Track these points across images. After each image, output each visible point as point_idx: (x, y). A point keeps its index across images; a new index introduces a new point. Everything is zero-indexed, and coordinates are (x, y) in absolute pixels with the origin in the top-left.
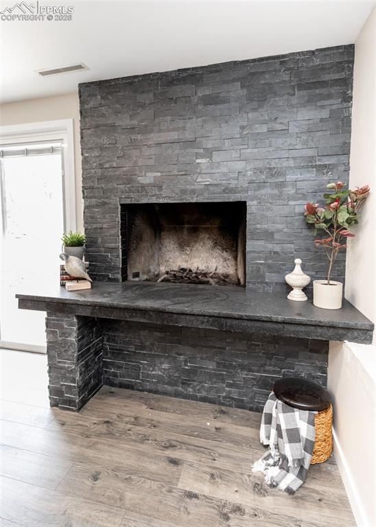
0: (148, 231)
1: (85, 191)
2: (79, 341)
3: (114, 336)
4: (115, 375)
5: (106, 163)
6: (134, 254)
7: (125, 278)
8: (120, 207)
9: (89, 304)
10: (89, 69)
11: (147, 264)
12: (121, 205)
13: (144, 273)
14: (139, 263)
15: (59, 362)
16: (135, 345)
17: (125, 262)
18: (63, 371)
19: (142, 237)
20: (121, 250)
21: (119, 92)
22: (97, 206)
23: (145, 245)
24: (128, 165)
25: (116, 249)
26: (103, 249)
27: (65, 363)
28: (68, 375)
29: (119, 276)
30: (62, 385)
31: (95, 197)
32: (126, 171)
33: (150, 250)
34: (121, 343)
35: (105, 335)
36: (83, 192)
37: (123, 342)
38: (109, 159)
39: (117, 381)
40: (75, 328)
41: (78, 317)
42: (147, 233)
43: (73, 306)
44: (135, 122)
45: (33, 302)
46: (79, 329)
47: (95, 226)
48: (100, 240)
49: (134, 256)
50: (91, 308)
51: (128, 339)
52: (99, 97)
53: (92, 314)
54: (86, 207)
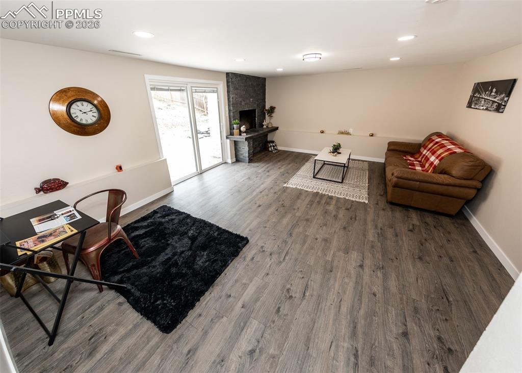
5: (236, 99)
8: (239, 112)
32: (240, 101)
52: (235, 78)
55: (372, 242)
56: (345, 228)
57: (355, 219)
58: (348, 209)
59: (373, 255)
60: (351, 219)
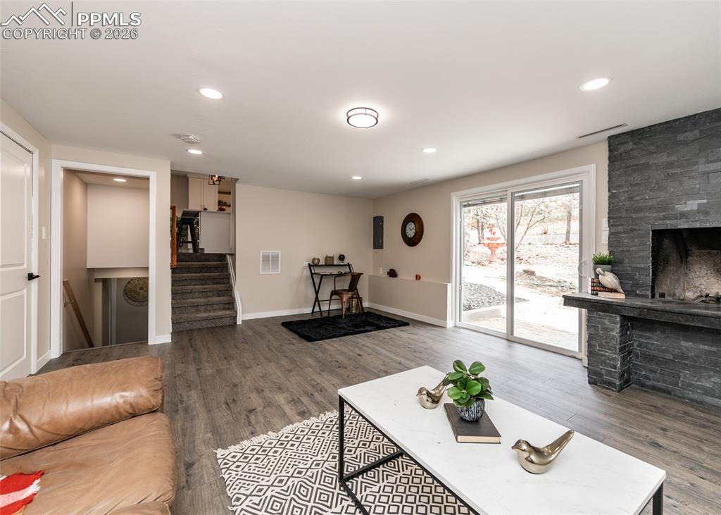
0: (675, 255)
1: (611, 221)
2: (621, 336)
3: (647, 343)
4: (647, 378)
5: (636, 196)
6: (661, 276)
7: (653, 296)
8: (651, 233)
9: (637, 307)
10: (627, 125)
11: (672, 287)
12: (652, 231)
13: (669, 295)
14: (666, 284)
15: (599, 350)
16: (673, 355)
17: (654, 281)
18: (603, 358)
19: (668, 261)
20: (651, 270)
21: (655, 136)
22: (624, 232)
23: (672, 268)
24: (662, 196)
25: (646, 269)
26: (629, 268)
27: (606, 352)
28: (608, 361)
29: (649, 293)
30: (601, 369)
31: (622, 225)
32: (661, 201)
33: (676, 274)
34: (654, 350)
35: (635, 341)
36: (609, 221)
37: (658, 349)
38: (640, 193)
39: (649, 383)
40: (618, 326)
41: (621, 316)
42: (674, 257)
43: (619, 308)
44: (673, 158)
45: (578, 302)
46: (620, 327)
47: (621, 249)
48: (626, 261)
49: (661, 278)
50: (638, 310)
51: (663, 348)
52: (631, 144)
53: (638, 315)
54: (611, 234)
55: (190, 390)
56: (235, 386)
57: (227, 404)
58: (251, 411)
59: (187, 380)
60: (234, 400)
